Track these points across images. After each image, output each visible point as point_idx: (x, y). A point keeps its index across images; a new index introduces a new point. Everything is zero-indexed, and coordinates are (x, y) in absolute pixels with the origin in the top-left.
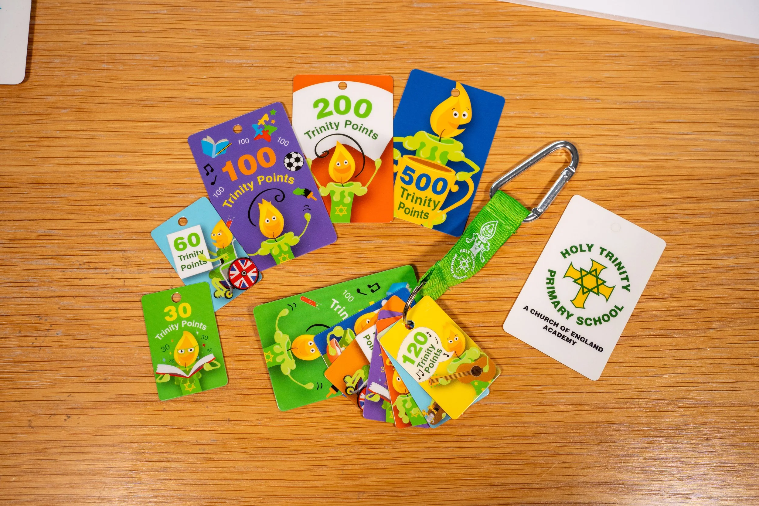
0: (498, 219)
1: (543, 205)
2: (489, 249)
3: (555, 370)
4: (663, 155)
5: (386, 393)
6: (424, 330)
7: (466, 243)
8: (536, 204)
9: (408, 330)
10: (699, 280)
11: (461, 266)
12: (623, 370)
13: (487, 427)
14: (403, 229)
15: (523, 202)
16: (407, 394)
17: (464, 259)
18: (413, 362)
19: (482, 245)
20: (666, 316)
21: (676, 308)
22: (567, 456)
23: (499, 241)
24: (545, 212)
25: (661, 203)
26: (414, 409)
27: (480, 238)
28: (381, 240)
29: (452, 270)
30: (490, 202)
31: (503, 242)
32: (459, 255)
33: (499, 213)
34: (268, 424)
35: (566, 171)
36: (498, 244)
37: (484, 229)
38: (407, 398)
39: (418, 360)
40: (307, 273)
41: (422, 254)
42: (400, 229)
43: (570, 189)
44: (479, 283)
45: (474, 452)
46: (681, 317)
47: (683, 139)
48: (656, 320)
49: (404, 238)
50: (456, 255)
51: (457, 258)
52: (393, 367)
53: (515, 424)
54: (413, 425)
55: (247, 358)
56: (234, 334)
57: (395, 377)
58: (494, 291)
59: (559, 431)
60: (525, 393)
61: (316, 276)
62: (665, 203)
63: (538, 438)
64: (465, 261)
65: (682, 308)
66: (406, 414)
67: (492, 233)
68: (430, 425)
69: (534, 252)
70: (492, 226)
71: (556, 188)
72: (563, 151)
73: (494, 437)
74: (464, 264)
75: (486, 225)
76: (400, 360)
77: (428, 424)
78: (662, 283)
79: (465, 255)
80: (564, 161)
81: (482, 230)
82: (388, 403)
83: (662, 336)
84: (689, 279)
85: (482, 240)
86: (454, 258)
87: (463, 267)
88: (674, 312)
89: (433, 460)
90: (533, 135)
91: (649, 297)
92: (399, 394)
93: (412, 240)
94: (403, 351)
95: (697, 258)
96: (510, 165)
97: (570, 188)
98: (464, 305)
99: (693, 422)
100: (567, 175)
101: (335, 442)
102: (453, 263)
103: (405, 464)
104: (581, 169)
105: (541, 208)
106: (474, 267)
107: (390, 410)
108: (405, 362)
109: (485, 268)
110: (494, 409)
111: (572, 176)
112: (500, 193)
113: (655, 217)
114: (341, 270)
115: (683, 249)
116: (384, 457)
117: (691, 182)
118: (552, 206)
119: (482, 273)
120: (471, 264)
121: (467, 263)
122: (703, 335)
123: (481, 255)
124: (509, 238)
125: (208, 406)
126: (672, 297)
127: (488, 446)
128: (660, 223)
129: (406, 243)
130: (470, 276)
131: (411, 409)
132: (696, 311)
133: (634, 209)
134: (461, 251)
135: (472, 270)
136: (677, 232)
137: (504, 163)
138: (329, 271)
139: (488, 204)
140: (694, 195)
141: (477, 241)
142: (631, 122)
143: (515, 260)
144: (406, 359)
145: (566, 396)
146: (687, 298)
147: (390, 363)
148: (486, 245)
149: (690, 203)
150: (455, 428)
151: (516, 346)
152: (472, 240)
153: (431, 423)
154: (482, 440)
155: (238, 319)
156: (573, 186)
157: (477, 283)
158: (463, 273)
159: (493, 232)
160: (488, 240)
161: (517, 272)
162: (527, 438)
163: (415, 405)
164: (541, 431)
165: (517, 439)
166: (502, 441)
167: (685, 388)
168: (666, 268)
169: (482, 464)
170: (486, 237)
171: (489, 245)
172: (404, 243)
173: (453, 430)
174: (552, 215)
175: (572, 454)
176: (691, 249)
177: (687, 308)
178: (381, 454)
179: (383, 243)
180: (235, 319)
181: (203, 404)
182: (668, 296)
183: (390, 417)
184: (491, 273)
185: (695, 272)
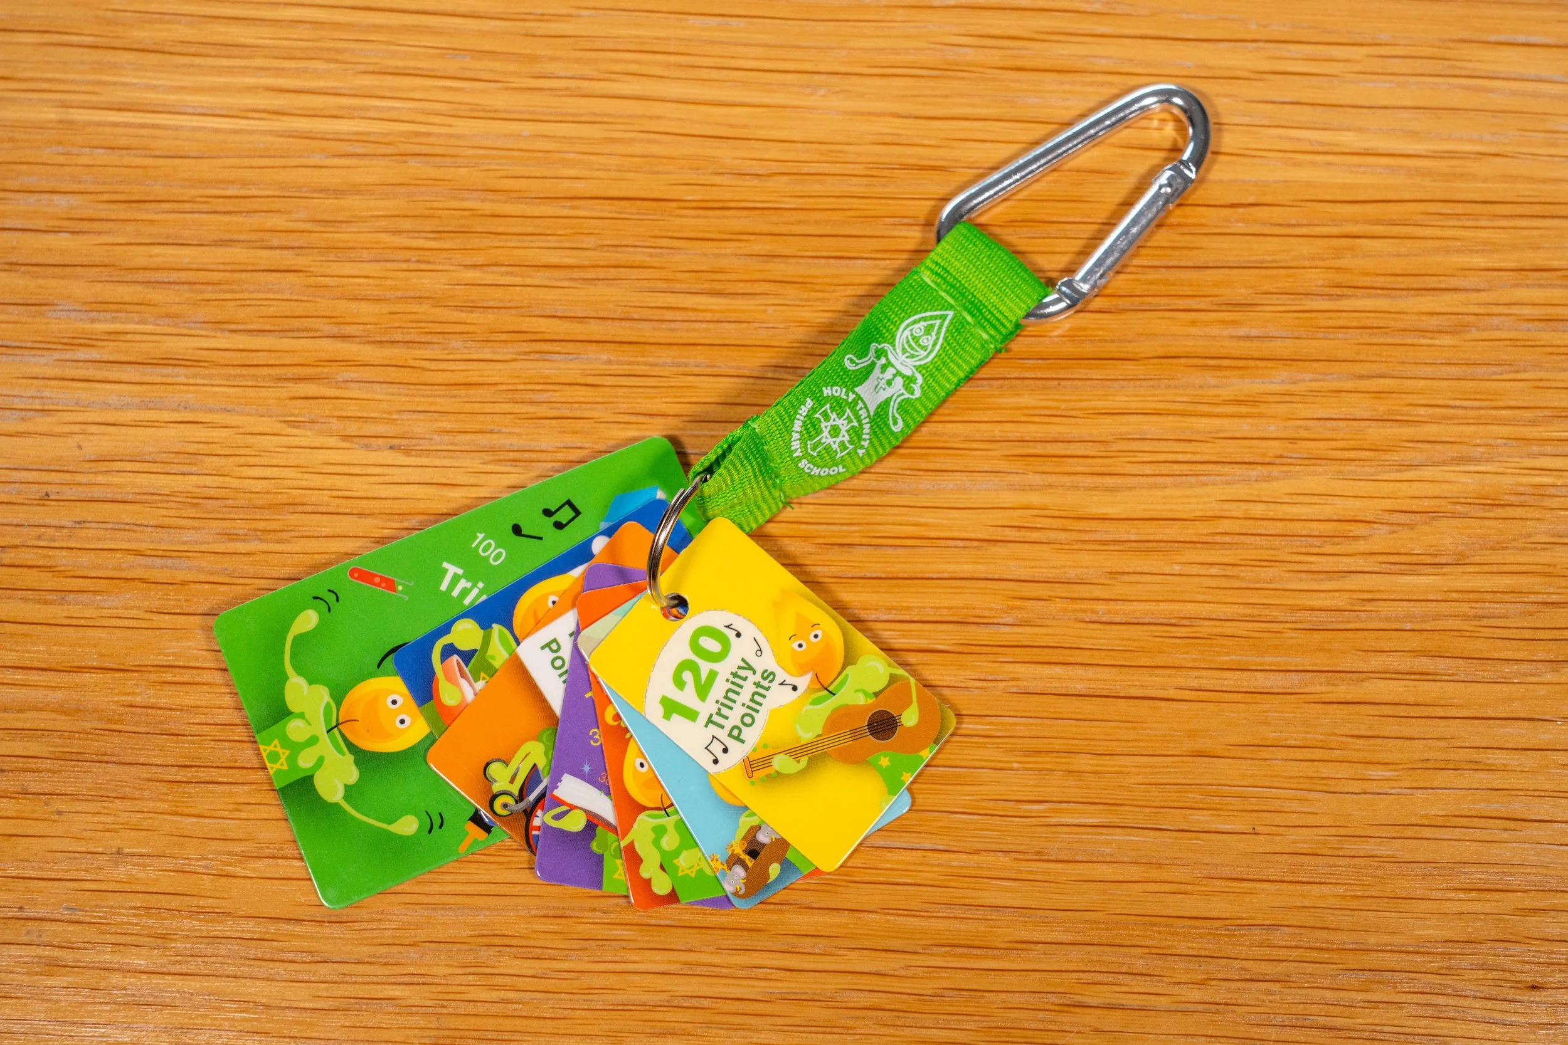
0: (952, 307)
1: (1091, 272)
2: (918, 393)
3: (1094, 760)
4: (1471, 141)
5: (604, 807)
6: (717, 620)
7: (846, 371)
8: (1070, 271)
9: (670, 624)
10: (1548, 515)
11: (826, 438)
12: (1294, 769)
13: (873, 916)
14: (673, 325)
15: (1032, 263)
16: (665, 808)
17: (834, 416)
18: (691, 715)
19: (899, 381)
20: (1437, 617)
21: (1471, 596)
22: (1106, 1012)
23: (952, 373)
24: (1098, 291)
25: (1453, 282)
26: (685, 853)
27: (893, 360)
28: (605, 355)
29: (796, 445)
30: (932, 254)
31: (962, 375)
32: (820, 400)
33: (959, 291)
34: (229, 869)
35: (1168, 174)
36: (948, 380)
37: (907, 333)
38: (665, 821)
39: (707, 708)
40: (380, 441)
41: (723, 400)
42: (664, 325)
43: (1180, 230)
44: (887, 492)
45: (830, 984)
46: (1485, 622)
47: (1535, 95)
48: (1409, 626)
49: (674, 351)
50: (809, 403)
51: (813, 410)
52: (626, 730)
53: (959, 912)
54: (684, 898)
55: (186, 676)
56: (155, 604)
57: (631, 760)
58: (928, 517)
59: (1088, 940)
60: (997, 821)
61: (407, 452)
62: (1464, 283)
63: (1024, 954)
64: (839, 422)
65: (1489, 597)
66: (662, 867)
67: (932, 345)
68: (732, 898)
69: (1058, 408)
70: (932, 326)
71: (1134, 222)
72: (1166, 116)
73: (896, 944)
74: (835, 432)
75: (915, 322)
76: (654, 712)
77: (727, 897)
78: (1433, 518)
79: (839, 405)
80: (1168, 145)
81: (902, 335)
82: (611, 836)
83: (1424, 675)
84: (1519, 512)
85: (899, 367)
86: (804, 411)
87: (830, 440)
88: (1464, 608)
89: (706, 1003)
90: (1080, 64)
91: (1392, 559)
92: (643, 808)
93: (697, 359)
94: (661, 684)
95: (1548, 449)
96: (1005, 151)
97: (1179, 225)
98: (834, 555)
99: (1494, 935)
100: (1169, 185)
101: (422, 935)
102: (797, 425)
103: (624, 1008)
104: (1220, 171)
105: (1084, 280)
106: (866, 444)
107: (615, 857)
108: (667, 716)
109: (901, 451)
110: (902, 862)
111: (1185, 189)
112: (964, 231)
113: (1433, 322)
114: (480, 436)
115: (1506, 422)
116: (565, 985)
117: (1548, 223)
118: (1122, 277)
119: (892, 464)
120: (856, 434)
121: (844, 429)
122: (1549, 677)
123: (893, 409)
124: (982, 365)
125: (63, 808)
126: (1460, 561)
127: (874, 969)
128: (1446, 340)
129: (679, 365)
130: (853, 469)
131: (677, 853)
132: (1530, 608)
133: (1370, 296)
134: (827, 391)
135: (861, 452)
136: (1495, 369)
137: (988, 145)
138: (446, 438)
139: (928, 262)
140: (1556, 264)
141: (884, 368)
142: (1384, 37)
143: (997, 431)
144: (671, 708)
145: (1118, 836)
146: (1505, 568)
147: (617, 717)
148: (909, 381)
149: (1540, 286)
150: (782, 911)
151: (979, 684)
152: (864, 362)
153: (736, 894)
154: (857, 953)
155: (170, 562)
156: (1190, 221)
157: (880, 491)
158: (833, 459)
159: (935, 344)
160: (917, 368)
161: (1002, 465)
162: (990, 952)
163: (688, 840)
164: (1036, 936)
165: (961, 956)
166: (915, 957)
167: (1478, 834)
168: (1452, 477)
169: (850, 1023)
170: (912, 356)
171: (920, 380)
172: (674, 365)
173: (775, 917)
174: (1121, 303)
175: (1121, 1008)
176: (1533, 423)
177: (1506, 597)
178: (555, 975)
179: (609, 362)
180: (159, 561)
181: (47, 804)
182: (1449, 560)
183: (615, 874)
184: (924, 466)
185: (1540, 491)
